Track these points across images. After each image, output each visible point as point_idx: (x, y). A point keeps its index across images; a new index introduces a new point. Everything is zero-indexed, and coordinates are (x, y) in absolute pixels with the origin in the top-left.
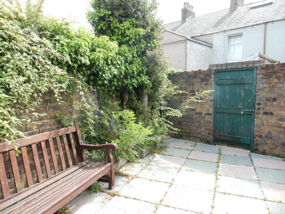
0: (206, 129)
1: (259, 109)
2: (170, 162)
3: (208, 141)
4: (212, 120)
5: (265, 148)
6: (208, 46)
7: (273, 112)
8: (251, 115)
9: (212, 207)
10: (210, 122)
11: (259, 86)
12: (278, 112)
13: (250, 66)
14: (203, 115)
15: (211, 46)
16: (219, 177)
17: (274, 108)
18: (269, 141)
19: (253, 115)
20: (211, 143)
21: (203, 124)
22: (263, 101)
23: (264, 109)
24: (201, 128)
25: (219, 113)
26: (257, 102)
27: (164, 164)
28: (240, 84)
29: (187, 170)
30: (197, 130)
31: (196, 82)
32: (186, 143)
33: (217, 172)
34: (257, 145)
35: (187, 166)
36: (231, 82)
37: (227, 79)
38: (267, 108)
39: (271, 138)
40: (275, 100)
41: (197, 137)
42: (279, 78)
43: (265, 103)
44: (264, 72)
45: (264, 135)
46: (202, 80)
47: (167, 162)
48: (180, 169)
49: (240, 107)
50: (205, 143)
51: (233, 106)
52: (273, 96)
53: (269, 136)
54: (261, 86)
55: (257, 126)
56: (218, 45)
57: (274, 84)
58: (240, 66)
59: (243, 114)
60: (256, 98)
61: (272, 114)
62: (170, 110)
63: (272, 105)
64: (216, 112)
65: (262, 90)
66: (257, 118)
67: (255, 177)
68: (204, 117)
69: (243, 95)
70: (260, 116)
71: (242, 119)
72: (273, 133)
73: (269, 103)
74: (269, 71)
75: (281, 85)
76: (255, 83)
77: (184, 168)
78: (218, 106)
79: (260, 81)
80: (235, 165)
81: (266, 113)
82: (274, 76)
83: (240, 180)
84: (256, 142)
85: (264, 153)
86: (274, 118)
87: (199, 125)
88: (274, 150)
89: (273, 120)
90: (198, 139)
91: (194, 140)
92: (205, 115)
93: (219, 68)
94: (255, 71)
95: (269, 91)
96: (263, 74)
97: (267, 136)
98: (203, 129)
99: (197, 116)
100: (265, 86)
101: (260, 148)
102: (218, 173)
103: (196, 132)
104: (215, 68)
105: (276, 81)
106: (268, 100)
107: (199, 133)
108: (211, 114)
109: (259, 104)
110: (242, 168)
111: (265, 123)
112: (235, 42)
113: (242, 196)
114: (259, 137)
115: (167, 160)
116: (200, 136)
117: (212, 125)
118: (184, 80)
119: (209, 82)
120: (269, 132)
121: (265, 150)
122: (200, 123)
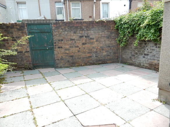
0: (27, 61)
1: (55, 45)
2: (15, 86)
3: (29, 68)
4: (30, 55)
5: (61, 65)
6: (3, 7)
7: (62, 46)
8: (52, 49)
9: (60, 97)
10: (29, 56)
11: (54, 33)
12: (64, 46)
13: (47, 22)
14: (24, 53)
15: (6, 7)
16: (51, 84)
17: (62, 44)
18: (62, 61)
19: (53, 49)
20: (32, 69)
21: (25, 59)
22: (57, 41)
23: (58, 45)
24: (24, 61)
25: (34, 50)
26: (54, 42)
27: (12, 88)
28: (44, 32)
29: (31, 86)
30: (21, 63)
31: (15, 31)
32: (16, 73)
33: (47, 82)
34: (57, 64)
35: (29, 85)
36: (38, 31)
37: (35, 29)
38: (59, 45)
39: (63, 59)
40: (62, 40)
41: (22, 68)
42: (62, 29)
43: (58, 42)
44: (55, 26)
45: (60, 59)
46: (19, 30)
47: (13, 87)
48: (26, 87)
49: (45, 45)
50: (28, 70)
51: (42, 45)
52: (61, 38)
53: (62, 59)
54: (55, 34)
55: (56, 55)
56: (10, 7)
57: (61, 32)
58: (42, 22)
59: (48, 49)
60: (54, 40)
61: (62, 47)
62: (4, 51)
63: (61, 43)
64: (32, 50)
65: (56, 35)
66: (55, 50)
67: (65, 78)
68: (24, 54)
69: (46, 38)
70: (56, 49)
71: (48, 52)
72: (64, 57)
73: (60, 42)
74: (57, 25)
75: (64, 33)
76: (51, 32)
77: (27, 86)
78: (32, 46)
79: (54, 31)
80: (53, 76)
81: (59, 47)
82: (60, 28)
83: (61, 81)
84: (56, 63)
85: (61, 67)
86: (63, 49)
87: (22, 59)
88: (65, 65)
89: (63, 50)
90: (23, 68)
91: (20, 69)
92: (25, 52)
93: (30, 22)
94: (51, 25)
95: (59, 36)
96: (55, 27)
97: (61, 59)
98: (25, 62)
99: (19, 54)
100: (56, 33)
101: (59, 66)
102: (49, 82)
103: (20, 64)
104: (26, 22)
105: (61, 31)
106: (59, 40)
107: (23, 65)
108: (29, 52)
109: (55, 43)
110: (57, 76)
111: (59, 52)
112: (21, 7)
113: (67, 87)
114: (58, 60)
115: (12, 85)
116: (23, 66)
117: (31, 58)
118: (4, 30)
119: (24, 31)
120: (62, 57)
121: (61, 66)
122: (22, 58)
